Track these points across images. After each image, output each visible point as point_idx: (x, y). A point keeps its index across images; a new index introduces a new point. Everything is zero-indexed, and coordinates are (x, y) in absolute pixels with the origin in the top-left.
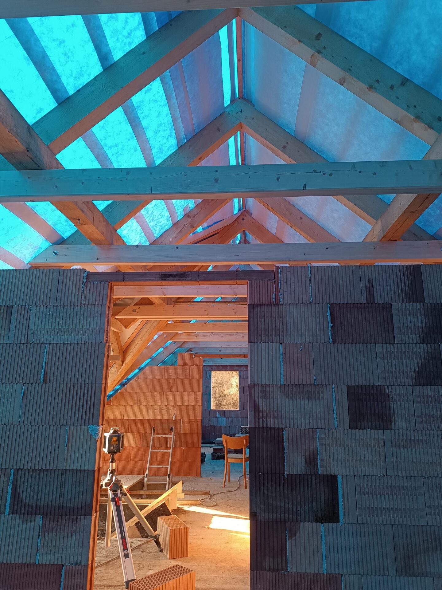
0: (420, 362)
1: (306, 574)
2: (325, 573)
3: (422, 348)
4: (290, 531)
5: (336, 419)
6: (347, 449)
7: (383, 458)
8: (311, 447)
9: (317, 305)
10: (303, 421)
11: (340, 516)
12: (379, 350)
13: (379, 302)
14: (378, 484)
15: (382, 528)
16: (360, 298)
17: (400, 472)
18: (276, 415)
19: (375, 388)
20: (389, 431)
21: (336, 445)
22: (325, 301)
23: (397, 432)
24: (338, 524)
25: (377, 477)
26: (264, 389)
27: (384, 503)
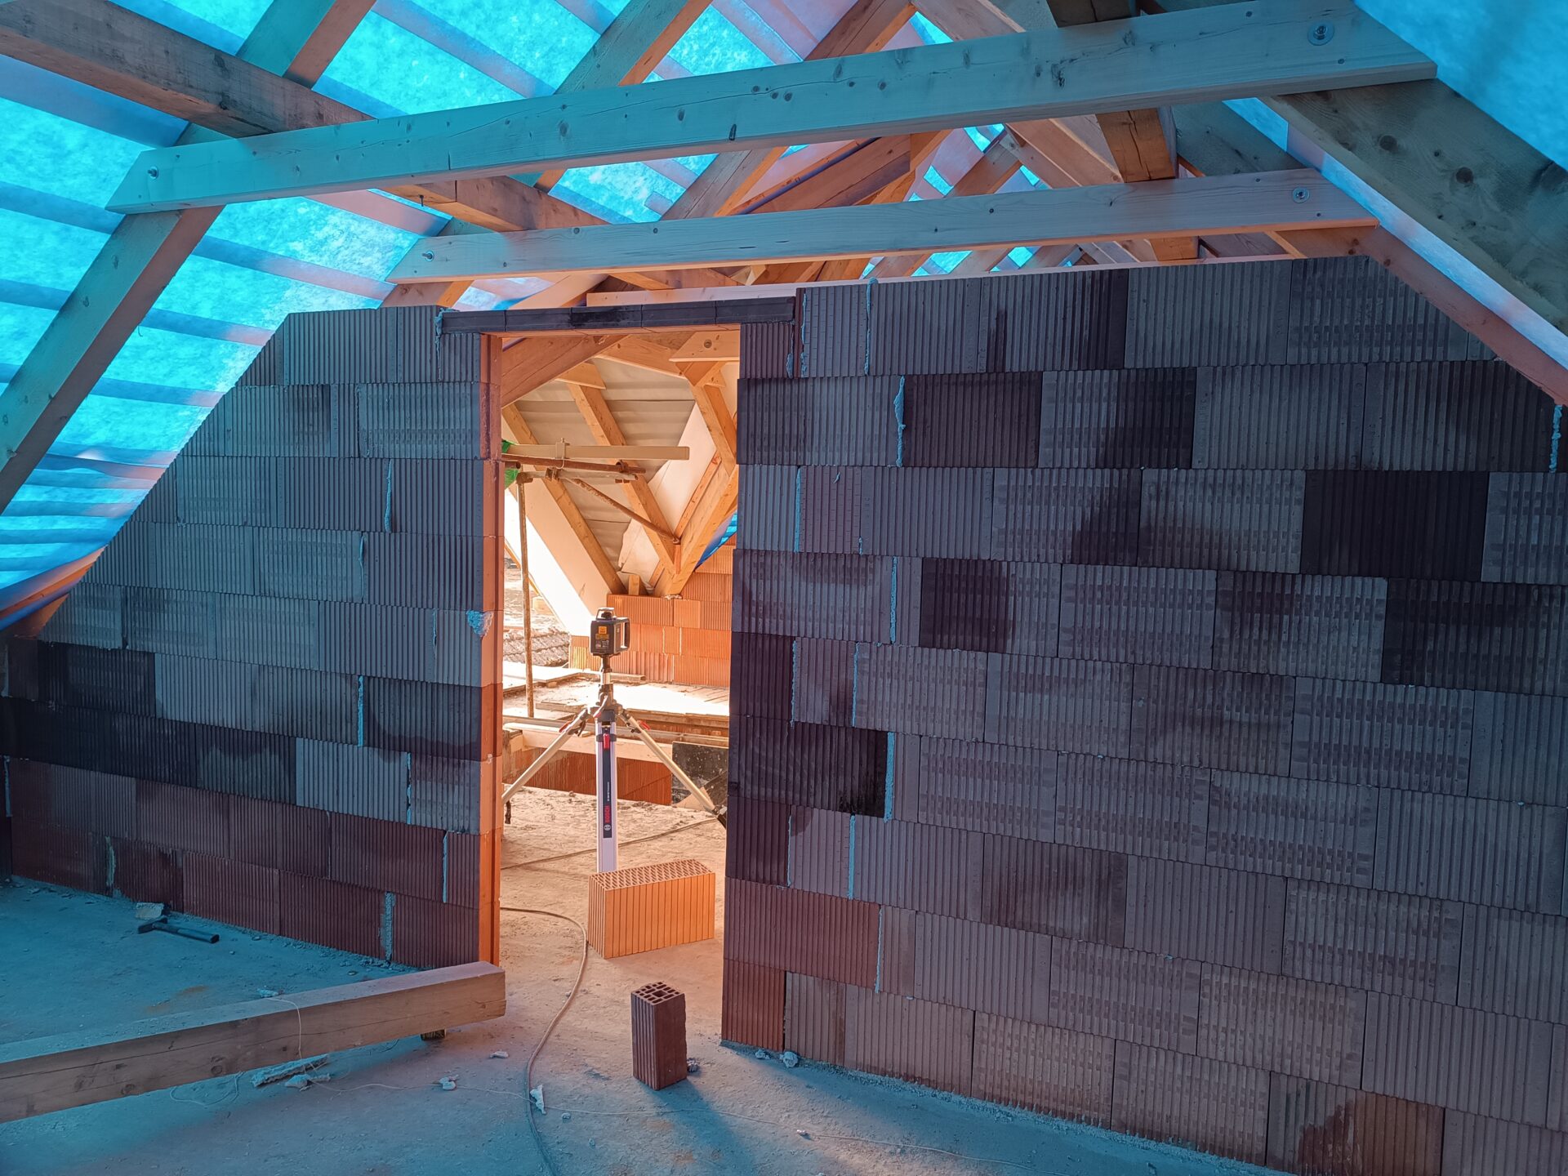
0: (1088, 511)
1: (817, 895)
2: (851, 897)
3: (1098, 481)
4: (795, 820)
5: (893, 625)
6: (910, 685)
7: (979, 708)
8: (843, 676)
9: (878, 380)
10: (831, 625)
11: (886, 805)
12: (1001, 482)
13: (1016, 369)
14: (964, 756)
15: (964, 836)
16: (972, 359)
17: (1011, 738)
18: (781, 612)
19: (980, 567)
20: (999, 656)
21: (891, 675)
22: (895, 371)
23: (1015, 658)
24: (881, 819)
25: (964, 743)
26: (762, 559)
27: (971, 792)
